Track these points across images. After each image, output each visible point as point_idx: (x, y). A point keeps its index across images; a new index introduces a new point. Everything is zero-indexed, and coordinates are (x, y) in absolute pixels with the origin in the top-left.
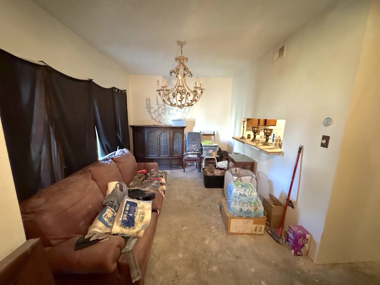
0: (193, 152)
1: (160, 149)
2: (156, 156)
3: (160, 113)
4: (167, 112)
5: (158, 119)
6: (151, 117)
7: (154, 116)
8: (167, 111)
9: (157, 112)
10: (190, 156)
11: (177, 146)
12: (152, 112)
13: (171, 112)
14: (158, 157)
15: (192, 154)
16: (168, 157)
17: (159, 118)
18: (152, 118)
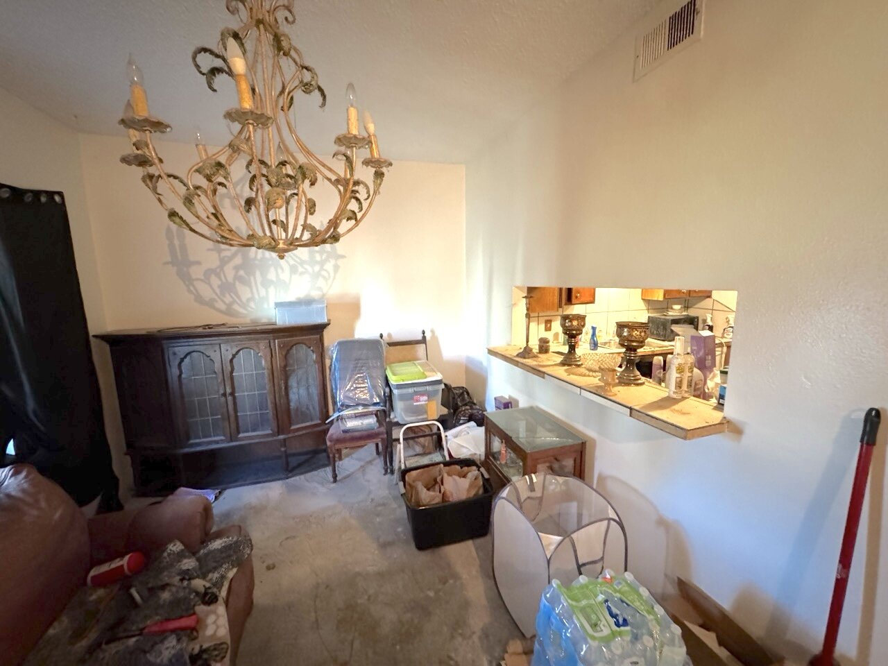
0: (360, 409)
1: (236, 413)
2: (223, 438)
3: (230, 278)
5: (223, 302)
6: (191, 297)
7: (206, 292)
8: (258, 274)
9: (218, 275)
10: (351, 424)
11: (301, 393)
12: (194, 277)
13: (272, 275)
14: (231, 441)
15: (357, 416)
16: (267, 435)
17: (228, 299)
18: (199, 299)
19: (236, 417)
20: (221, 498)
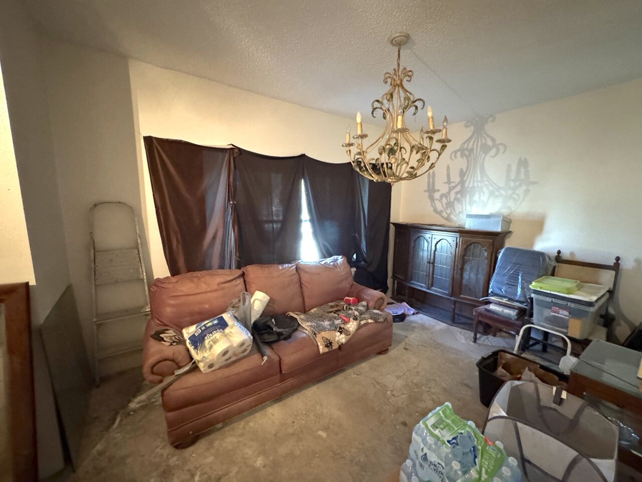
0: (504, 301)
1: (433, 274)
2: (424, 285)
3: (452, 200)
4: (466, 196)
5: (446, 213)
6: (432, 209)
7: (439, 206)
8: (468, 196)
9: (446, 197)
10: (492, 307)
11: (472, 276)
12: (435, 198)
13: (476, 198)
14: (428, 289)
15: (500, 304)
16: (446, 294)
17: (449, 211)
18: (435, 210)
19: (433, 277)
20: (415, 316)
